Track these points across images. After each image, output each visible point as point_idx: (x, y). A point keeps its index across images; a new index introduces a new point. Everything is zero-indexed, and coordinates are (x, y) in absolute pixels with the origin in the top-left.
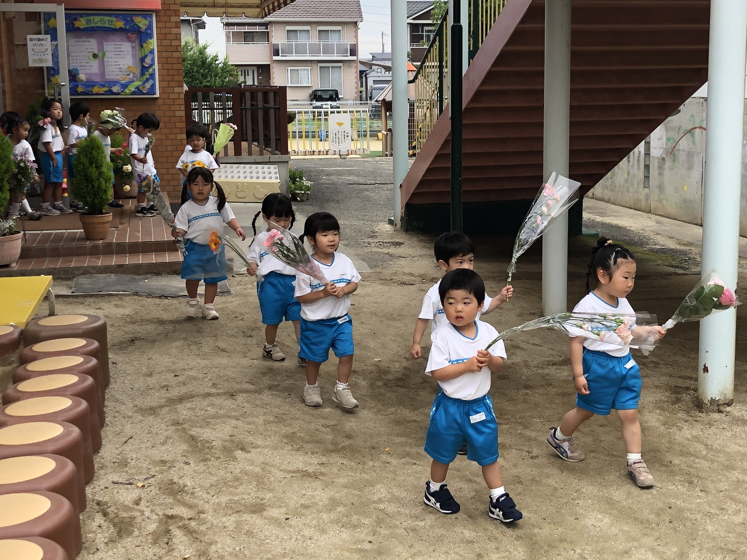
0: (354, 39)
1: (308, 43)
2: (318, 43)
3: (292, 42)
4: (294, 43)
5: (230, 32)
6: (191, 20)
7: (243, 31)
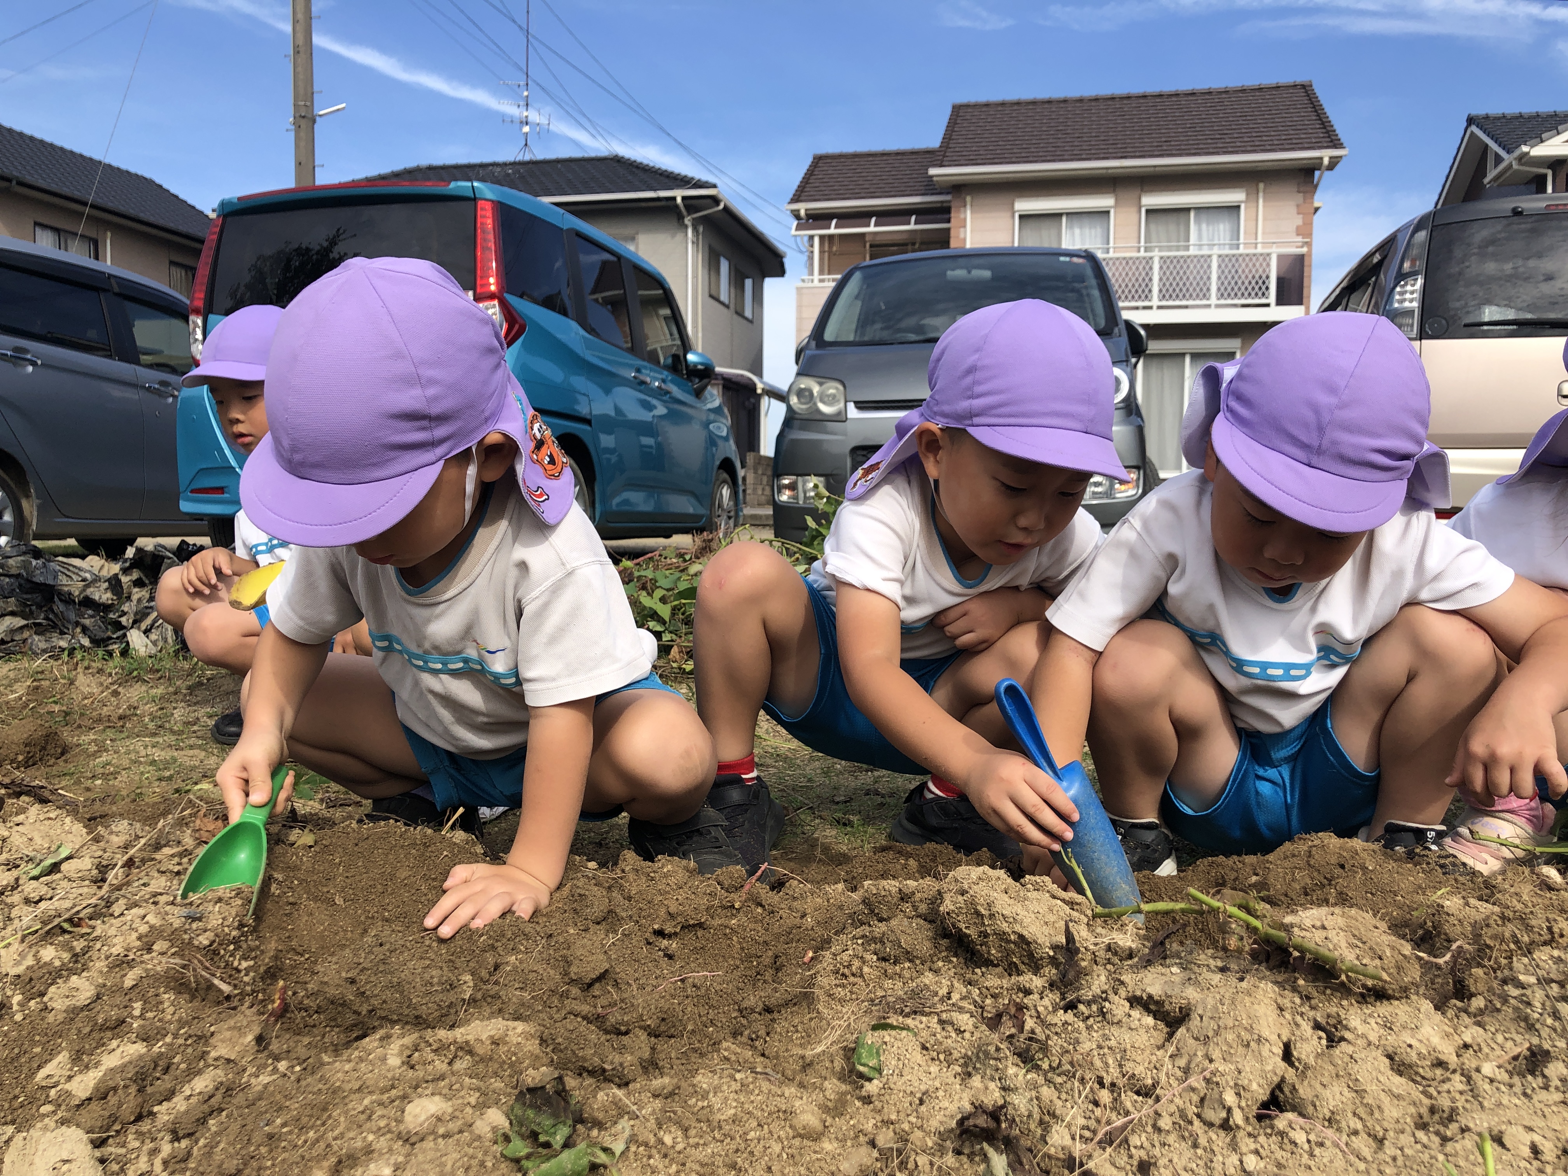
0: (1300, 239)
2: (1142, 253)
5: (811, 238)
6: (679, 200)
7: (863, 235)
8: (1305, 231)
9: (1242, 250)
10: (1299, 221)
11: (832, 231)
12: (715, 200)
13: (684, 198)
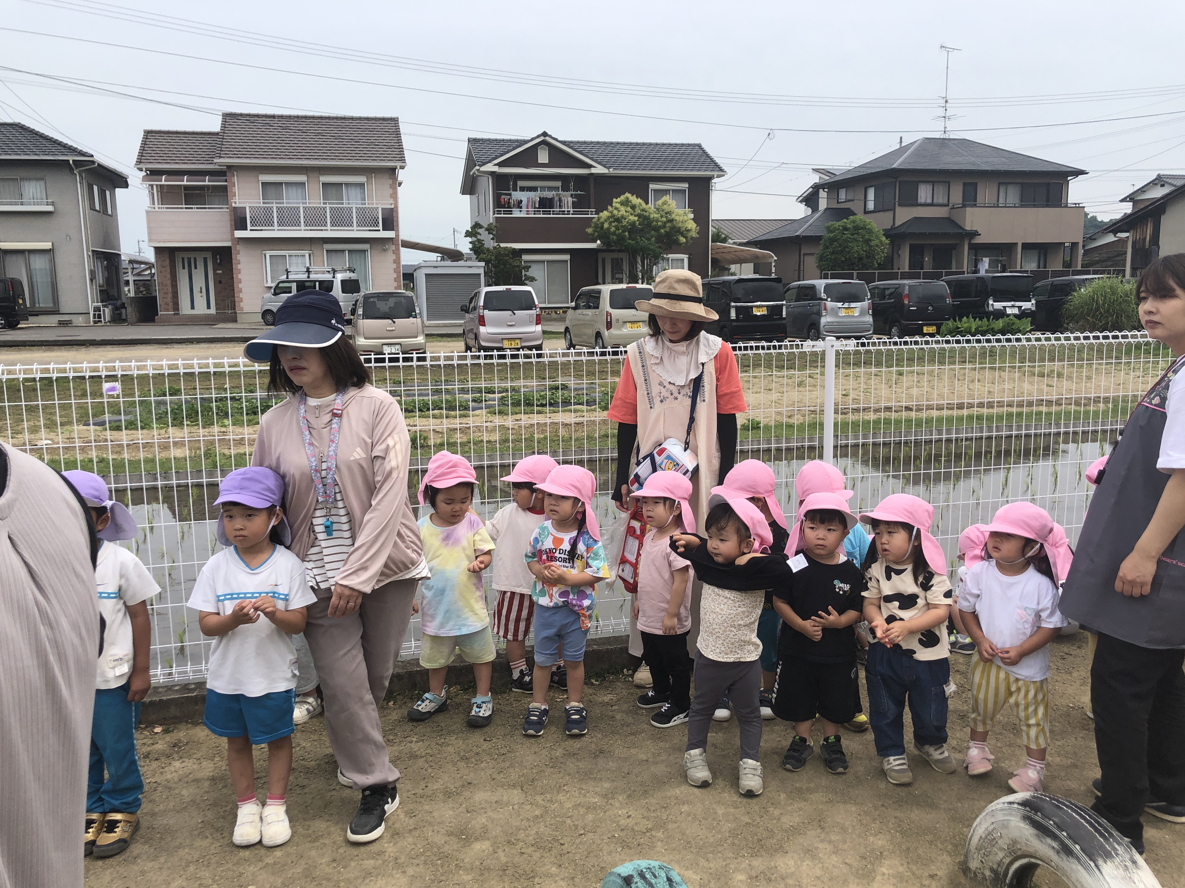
0: (391, 201)
1: (301, 206)
2: (322, 205)
3: (272, 203)
4: (275, 205)
5: (152, 186)
6: (71, 162)
7: (180, 185)
8: (394, 196)
9: (367, 206)
10: (391, 191)
11: (163, 183)
12: (93, 162)
13: (73, 161)
